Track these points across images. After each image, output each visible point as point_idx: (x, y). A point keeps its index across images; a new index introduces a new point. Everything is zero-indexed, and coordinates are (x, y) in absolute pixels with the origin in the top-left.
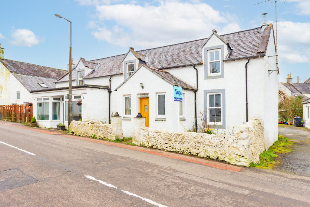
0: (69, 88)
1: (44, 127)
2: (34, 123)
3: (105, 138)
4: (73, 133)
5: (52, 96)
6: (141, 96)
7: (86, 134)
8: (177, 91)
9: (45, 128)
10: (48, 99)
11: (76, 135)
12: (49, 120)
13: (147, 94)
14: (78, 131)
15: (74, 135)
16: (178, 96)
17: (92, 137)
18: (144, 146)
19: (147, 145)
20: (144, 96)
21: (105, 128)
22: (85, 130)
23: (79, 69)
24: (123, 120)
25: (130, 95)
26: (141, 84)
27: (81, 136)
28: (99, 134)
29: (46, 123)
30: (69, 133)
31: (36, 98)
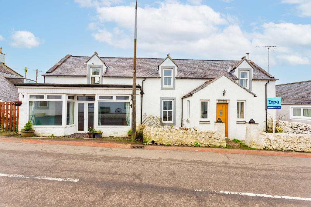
0: (133, 87)
1: (51, 135)
3: (211, 145)
4: (153, 142)
5: (67, 94)
6: (219, 101)
7: (180, 143)
8: (271, 101)
11: (161, 145)
12: (62, 125)
13: (226, 100)
14: (163, 140)
15: (157, 145)
16: (272, 105)
17: (191, 146)
18: (268, 149)
19: (271, 148)
20: (222, 101)
21: (209, 134)
22: (177, 138)
23: (92, 64)
24: (200, 124)
25: (209, 100)
26: (225, 91)
27: (172, 146)
28: (202, 141)
29: (55, 129)
30: (146, 143)
31: (29, 95)
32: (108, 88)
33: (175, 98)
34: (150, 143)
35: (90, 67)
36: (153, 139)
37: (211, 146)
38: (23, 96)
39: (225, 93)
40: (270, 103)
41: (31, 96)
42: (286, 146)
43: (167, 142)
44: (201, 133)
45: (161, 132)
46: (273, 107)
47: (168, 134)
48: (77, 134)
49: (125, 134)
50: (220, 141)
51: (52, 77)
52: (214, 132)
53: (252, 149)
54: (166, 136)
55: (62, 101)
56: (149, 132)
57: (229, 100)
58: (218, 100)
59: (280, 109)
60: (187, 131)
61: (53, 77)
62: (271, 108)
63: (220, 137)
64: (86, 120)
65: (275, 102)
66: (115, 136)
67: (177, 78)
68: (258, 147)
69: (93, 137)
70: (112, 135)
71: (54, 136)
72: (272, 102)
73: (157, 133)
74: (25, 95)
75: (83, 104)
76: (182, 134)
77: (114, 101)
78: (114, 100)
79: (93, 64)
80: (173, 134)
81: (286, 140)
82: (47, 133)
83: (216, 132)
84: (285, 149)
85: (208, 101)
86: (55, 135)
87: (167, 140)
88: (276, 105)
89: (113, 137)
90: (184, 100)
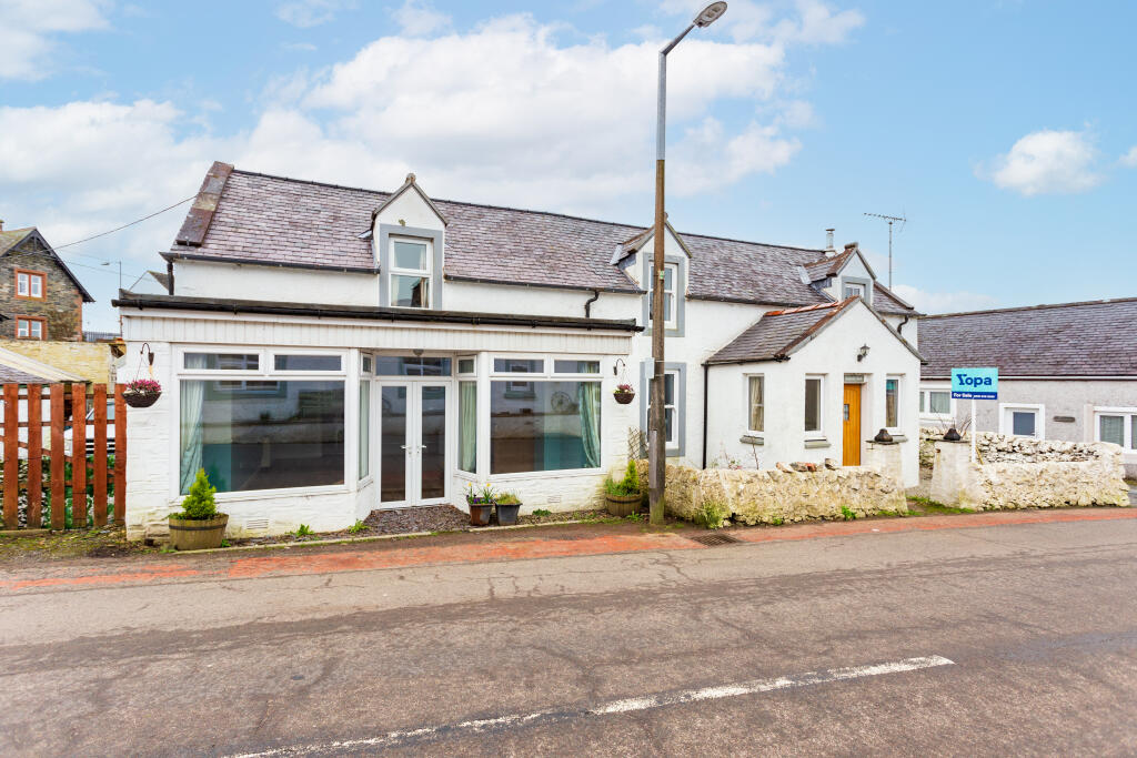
1: (296, 529)
2: (204, 523)
3: (876, 510)
4: (734, 518)
5: (362, 350)
6: (849, 379)
7: (805, 512)
8: (964, 378)
9: (303, 532)
10: (334, 363)
11: (760, 524)
12: (343, 483)
13: (862, 375)
14: (760, 508)
15: (745, 525)
16: (971, 388)
17: (835, 519)
18: (993, 510)
19: (997, 506)
20: (853, 379)
21: (867, 479)
22: (795, 500)
23: (399, 224)
24: (806, 447)
25: (824, 375)
26: (865, 348)
27: (788, 525)
28: (856, 503)
29: (311, 501)
30: (716, 522)
31: (180, 352)
32: (533, 330)
33: (684, 365)
34: (727, 523)
35: (390, 235)
36: (733, 509)
37: (876, 513)
38: (151, 356)
39: (865, 354)
40: (962, 383)
41: (189, 358)
42: (1022, 497)
43: (771, 513)
44: (848, 477)
45: (748, 482)
46: (973, 393)
47: (770, 489)
48: (382, 513)
49: (585, 497)
50: (893, 496)
51: (214, 266)
52: (878, 471)
53: (964, 512)
54: (766, 495)
55: (342, 379)
56: (715, 485)
57: (869, 375)
58: (846, 375)
59: (996, 398)
60: (815, 474)
61: (219, 266)
62: (964, 395)
63: (893, 487)
64: (414, 453)
65: (978, 381)
66: (553, 508)
67: (690, 297)
68: (973, 506)
69: (487, 521)
70: (543, 508)
71: (309, 531)
72: (969, 381)
73: (742, 487)
74: (161, 352)
75: (402, 392)
76: (804, 485)
77: (549, 380)
78: (549, 374)
79: (402, 222)
80: (781, 486)
81: (1018, 481)
82: (277, 523)
83: (883, 470)
84: (1022, 504)
85: (822, 378)
86: (315, 528)
87: (771, 506)
88: (982, 388)
89: (546, 513)
90: (712, 371)
